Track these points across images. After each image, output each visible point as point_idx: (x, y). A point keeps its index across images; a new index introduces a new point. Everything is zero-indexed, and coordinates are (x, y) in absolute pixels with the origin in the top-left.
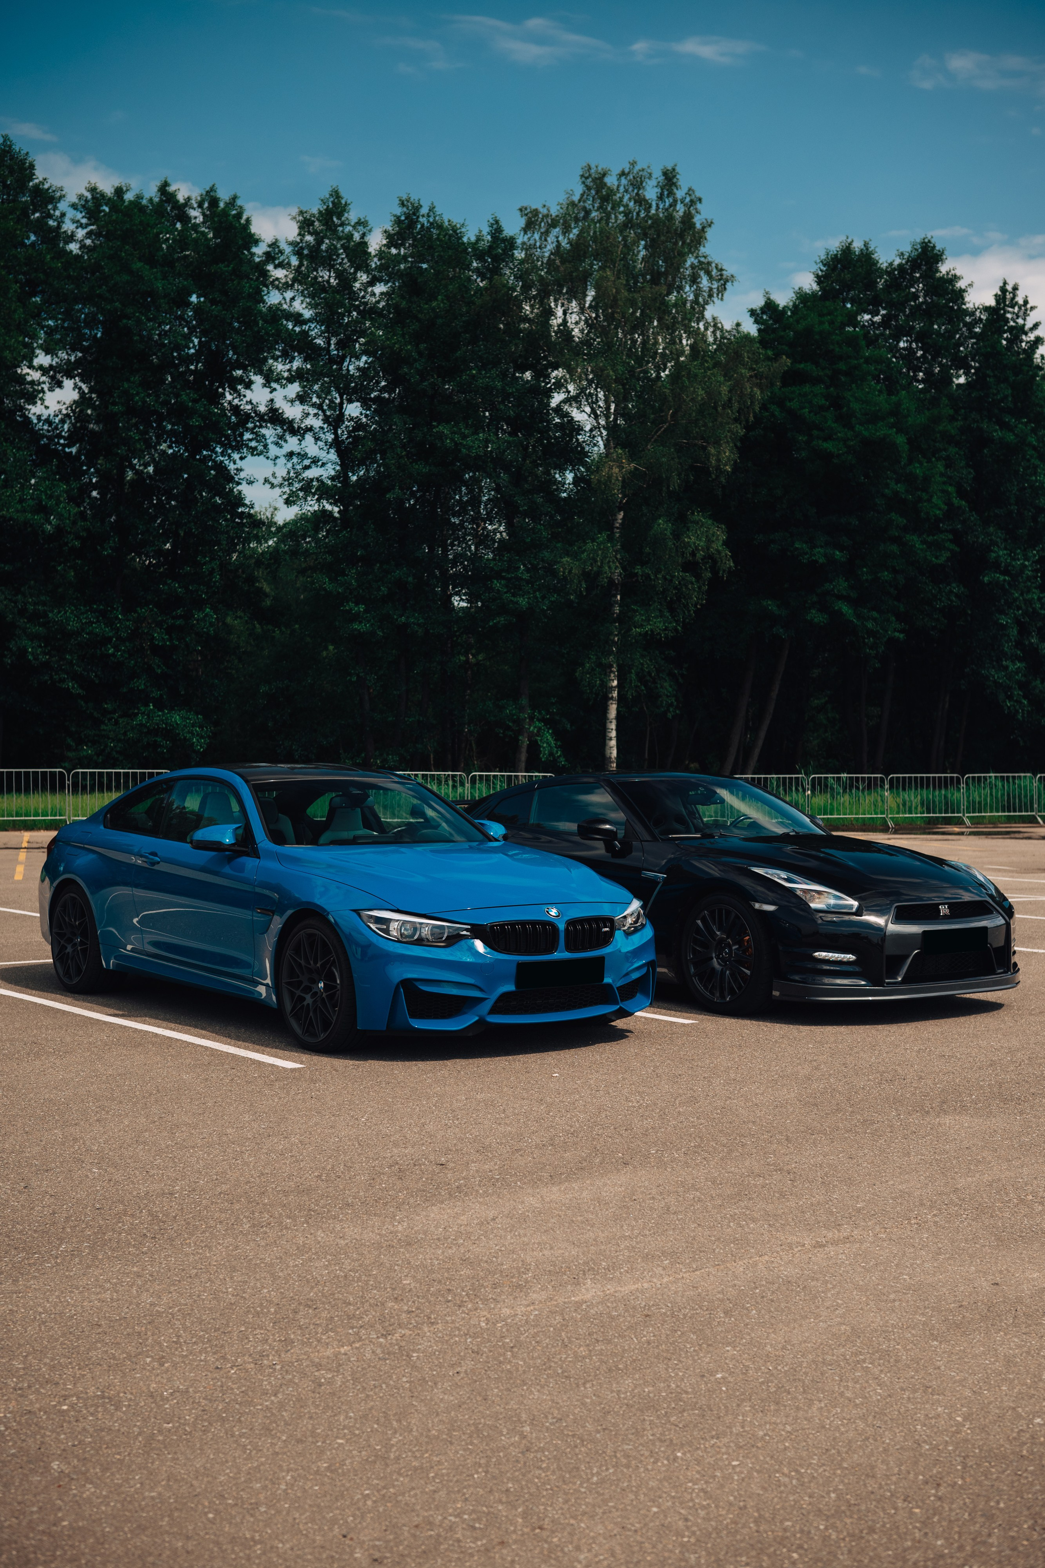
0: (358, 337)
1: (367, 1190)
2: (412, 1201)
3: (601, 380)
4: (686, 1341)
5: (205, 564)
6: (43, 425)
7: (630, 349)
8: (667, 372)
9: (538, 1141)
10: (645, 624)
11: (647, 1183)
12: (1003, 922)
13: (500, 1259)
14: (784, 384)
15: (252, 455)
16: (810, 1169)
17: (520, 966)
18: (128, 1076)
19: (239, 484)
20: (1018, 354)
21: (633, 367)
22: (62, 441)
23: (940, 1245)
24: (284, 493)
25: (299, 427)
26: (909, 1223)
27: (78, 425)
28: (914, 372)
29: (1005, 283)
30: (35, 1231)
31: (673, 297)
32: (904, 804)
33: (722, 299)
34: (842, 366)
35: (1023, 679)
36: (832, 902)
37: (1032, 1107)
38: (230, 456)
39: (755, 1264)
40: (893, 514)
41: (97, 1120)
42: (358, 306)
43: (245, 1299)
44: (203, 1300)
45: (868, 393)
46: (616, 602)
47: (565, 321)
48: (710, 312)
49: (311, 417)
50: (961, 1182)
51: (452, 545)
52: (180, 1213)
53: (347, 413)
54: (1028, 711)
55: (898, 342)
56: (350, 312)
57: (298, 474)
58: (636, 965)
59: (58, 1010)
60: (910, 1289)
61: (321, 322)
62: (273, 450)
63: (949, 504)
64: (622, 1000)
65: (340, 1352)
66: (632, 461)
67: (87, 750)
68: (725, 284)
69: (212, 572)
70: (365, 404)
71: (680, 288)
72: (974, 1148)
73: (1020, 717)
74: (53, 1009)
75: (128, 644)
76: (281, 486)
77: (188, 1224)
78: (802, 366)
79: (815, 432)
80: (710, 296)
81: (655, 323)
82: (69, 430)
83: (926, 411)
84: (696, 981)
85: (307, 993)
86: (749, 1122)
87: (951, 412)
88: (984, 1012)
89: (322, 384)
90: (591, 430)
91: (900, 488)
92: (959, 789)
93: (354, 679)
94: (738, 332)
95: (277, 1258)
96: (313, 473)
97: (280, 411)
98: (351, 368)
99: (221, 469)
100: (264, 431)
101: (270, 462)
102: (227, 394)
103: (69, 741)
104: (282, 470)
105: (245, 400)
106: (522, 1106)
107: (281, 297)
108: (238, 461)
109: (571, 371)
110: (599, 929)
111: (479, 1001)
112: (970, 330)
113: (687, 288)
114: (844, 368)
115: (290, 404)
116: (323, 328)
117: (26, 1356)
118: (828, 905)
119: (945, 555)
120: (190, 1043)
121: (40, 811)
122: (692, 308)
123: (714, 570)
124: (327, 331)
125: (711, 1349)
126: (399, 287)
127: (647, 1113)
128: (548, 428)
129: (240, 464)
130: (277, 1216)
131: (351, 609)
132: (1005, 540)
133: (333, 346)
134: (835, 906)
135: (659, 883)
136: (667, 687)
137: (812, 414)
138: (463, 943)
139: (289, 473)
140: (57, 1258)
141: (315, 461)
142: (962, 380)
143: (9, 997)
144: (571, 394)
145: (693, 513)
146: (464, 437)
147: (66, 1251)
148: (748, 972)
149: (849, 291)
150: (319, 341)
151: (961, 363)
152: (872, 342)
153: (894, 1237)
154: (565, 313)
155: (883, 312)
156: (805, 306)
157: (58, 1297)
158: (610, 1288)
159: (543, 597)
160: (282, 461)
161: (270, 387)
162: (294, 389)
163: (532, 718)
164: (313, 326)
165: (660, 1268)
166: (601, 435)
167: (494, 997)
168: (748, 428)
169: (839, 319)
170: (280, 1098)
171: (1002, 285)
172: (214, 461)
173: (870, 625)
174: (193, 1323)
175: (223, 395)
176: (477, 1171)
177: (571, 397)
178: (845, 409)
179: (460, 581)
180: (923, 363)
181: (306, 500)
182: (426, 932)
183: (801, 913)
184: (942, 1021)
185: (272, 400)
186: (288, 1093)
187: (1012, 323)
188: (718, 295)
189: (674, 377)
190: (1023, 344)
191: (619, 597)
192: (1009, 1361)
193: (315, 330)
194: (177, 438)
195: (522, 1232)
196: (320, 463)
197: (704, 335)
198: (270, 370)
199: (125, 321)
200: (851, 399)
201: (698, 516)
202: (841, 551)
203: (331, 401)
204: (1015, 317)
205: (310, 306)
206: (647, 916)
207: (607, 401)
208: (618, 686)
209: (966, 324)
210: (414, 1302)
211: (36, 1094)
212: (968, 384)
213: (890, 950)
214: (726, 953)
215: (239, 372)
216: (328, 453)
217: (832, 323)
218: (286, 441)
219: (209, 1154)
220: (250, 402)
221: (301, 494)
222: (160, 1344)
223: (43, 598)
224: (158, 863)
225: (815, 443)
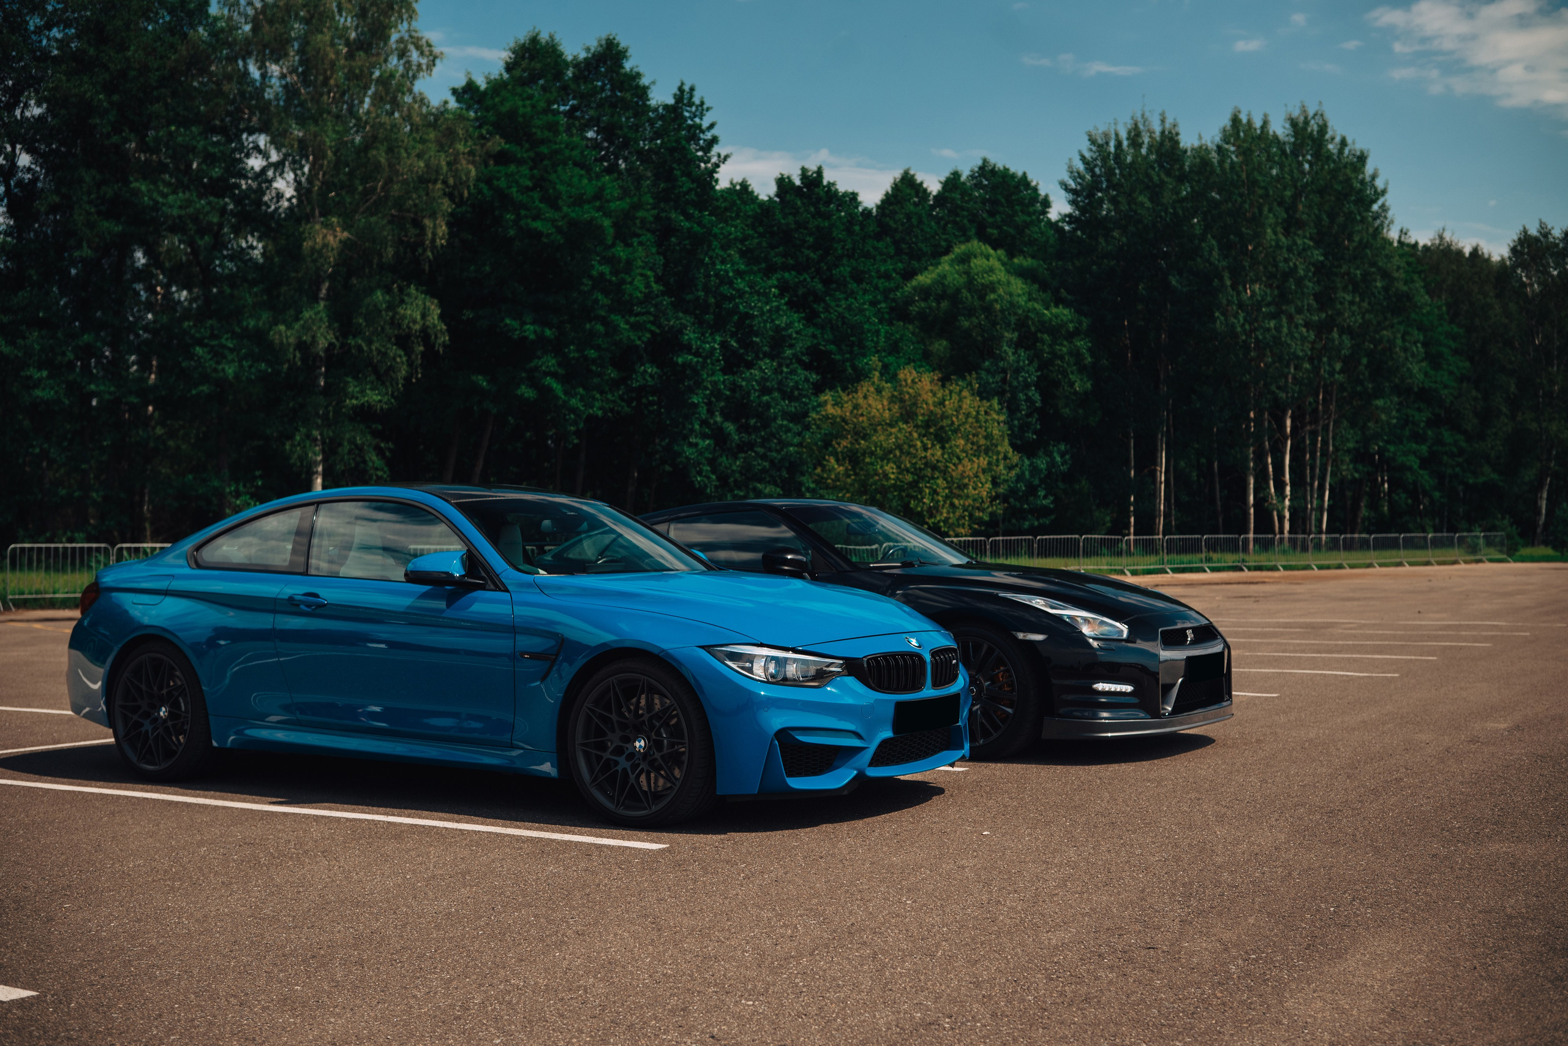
10: (359, 396)
14: (496, 164)
17: (899, 705)
29: (682, 84)
31: (377, 71)
33: (430, 75)
34: (544, 150)
35: (711, 456)
40: (598, 294)
48: (417, 86)
55: (586, 133)
66: (347, 230)
68: (434, 61)
71: (388, 62)
78: (513, 147)
79: (523, 212)
80: (419, 70)
83: (627, 198)
85: (618, 756)
91: (605, 269)
94: (445, 109)
109: (273, 137)
111: (857, 751)
112: (653, 125)
113: (395, 61)
114: (547, 151)
118: (1099, 632)
119: (646, 336)
122: (401, 81)
123: (428, 345)
131: (32, 375)
132: (694, 324)
137: (519, 194)
138: (835, 681)
144: (273, 160)
145: (408, 288)
146: (165, 196)
148: (1010, 710)
149: (540, 79)
155: (573, 101)
167: (873, 745)
171: (679, 85)
173: (573, 402)
177: (273, 164)
178: (551, 190)
182: (792, 670)
187: (690, 122)
188: (426, 70)
190: (701, 142)
197: (410, 110)
200: (556, 181)
201: (412, 290)
202: (551, 329)
204: (692, 116)
208: (324, 460)
209: (650, 119)
213: (1163, 676)
225: (522, 222)
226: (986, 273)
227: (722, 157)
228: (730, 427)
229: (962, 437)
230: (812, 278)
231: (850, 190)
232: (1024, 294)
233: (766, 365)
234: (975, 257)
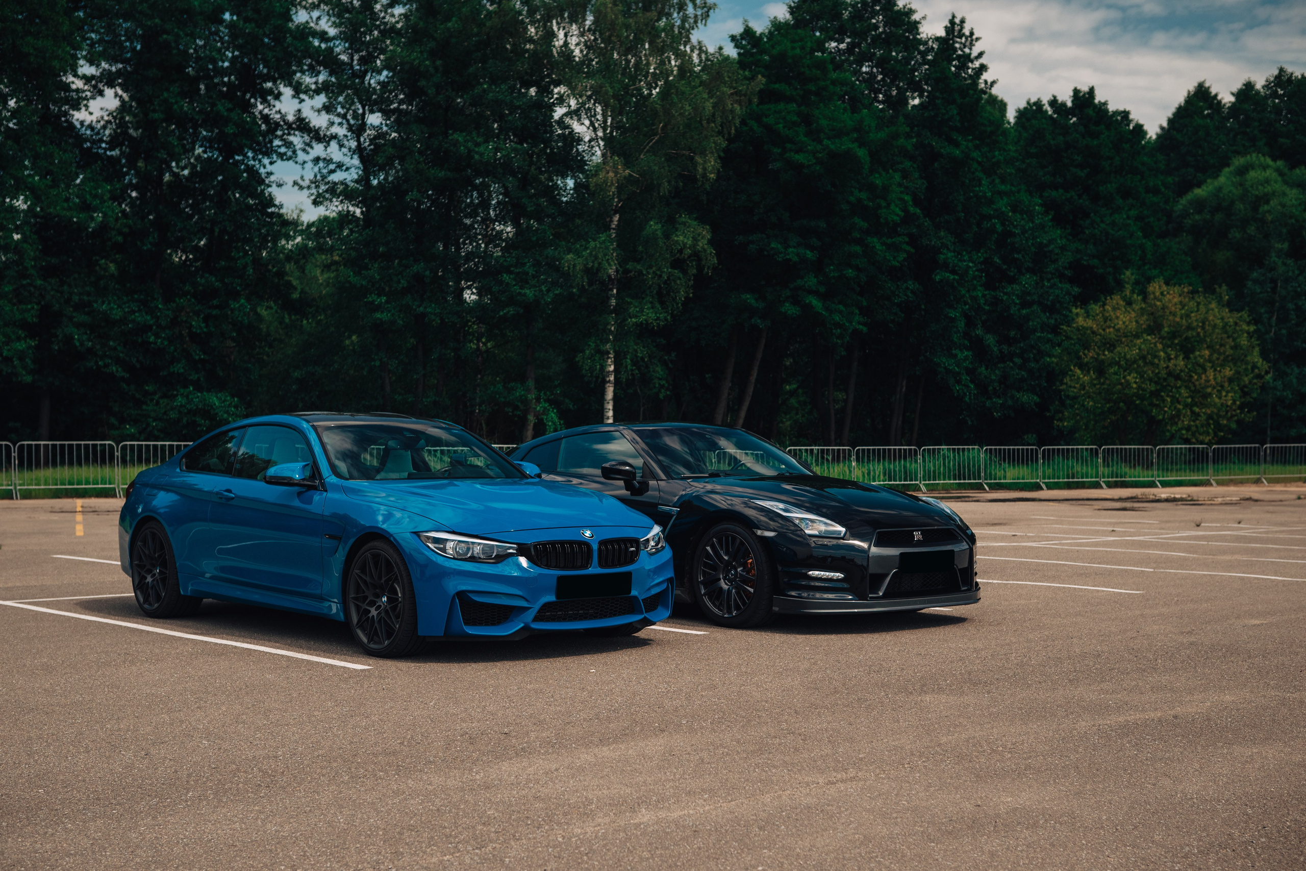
0: (379, 54)
1: (445, 752)
2: (485, 758)
3: (598, 95)
4: (730, 846)
5: (239, 258)
6: (86, 130)
7: (625, 69)
8: (658, 90)
9: (585, 716)
10: (639, 315)
11: (682, 744)
12: (968, 547)
13: (566, 797)
14: (761, 102)
15: (282, 160)
16: (817, 733)
17: (560, 579)
18: (218, 676)
19: (269, 186)
20: (965, 79)
21: (627, 85)
22: (104, 145)
23: (930, 781)
24: (312, 194)
25: (325, 135)
26: (904, 767)
27: (119, 131)
28: (874, 94)
29: (954, 17)
30: (163, 784)
31: (662, 23)
32: (869, 474)
33: (705, 25)
34: (812, 87)
35: (970, 366)
36: (823, 528)
37: (997, 688)
38: (260, 161)
39: (780, 796)
40: (856, 218)
41: (198, 708)
42: (379, 26)
43: (355, 826)
44: (320, 828)
45: (834, 111)
46: (613, 295)
47: (566, 44)
48: (695, 37)
49: (336, 125)
50: (944, 740)
51: (464, 244)
52: (286, 770)
53: (369, 122)
54: (974, 394)
55: (861, 67)
56: (371, 31)
57: (324, 177)
58: (657, 581)
59: (142, 631)
60: (908, 810)
61: (346, 40)
62: (301, 156)
63: (905, 210)
64: (646, 612)
65: (443, 860)
66: (628, 168)
67: (131, 429)
68: (708, 12)
69: (245, 266)
70: (386, 113)
71: (669, 15)
72: (952, 717)
73: (967, 399)
74: (137, 630)
75: (167, 331)
76: (309, 187)
77: (296, 777)
78: (777, 86)
79: (788, 146)
80: (696, 22)
81: (647, 46)
82: (110, 135)
83: (885, 129)
84: (706, 600)
85: (372, 607)
86: (762, 701)
87: (908, 129)
88: (951, 624)
89: (346, 96)
90: (590, 141)
91: (863, 195)
92: (916, 461)
93: (378, 363)
94: (721, 55)
95: (377, 799)
96: (337, 177)
97: (307, 120)
98: (372, 81)
99: (253, 173)
100: (291, 138)
101: (299, 167)
102: (258, 104)
103: (113, 420)
104: (309, 173)
105: (274, 110)
106: (567, 693)
107: (308, 16)
108: (268, 166)
109: (572, 88)
110: (627, 549)
111: (525, 609)
112: (923, 57)
113: (675, 15)
114: (813, 89)
115: (316, 113)
116: (347, 45)
117: (177, 867)
118: (820, 532)
119: (902, 256)
120: (267, 653)
121: (91, 480)
122: (680, 32)
123: (700, 268)
124: (350, 48)
125: (751, 851)
126: (416, 9)
127: (675, 696)
128: (550, 140)
129: (269, 168)
130: (371, 770)
131: (374, 301)
132: (954, 243)
133: (355, 62)
134: (826, 531)
135: (673, 515)
136: (659, 371)
137: (786, 129)
138: (510, 559)
139: (315, 176)
140: (187, 801)
141: (340, 166)
142: (917, 102)
143: (95, 622)
144: (572, 108)
145: (681, 216)
146: (476, 145)
147: (194, 797)
148: (752, 590)
149: (818, 20)
150: (344, 58)
151: (916, 87)
152: (838, 67)
153: (891, 777)
154: (566, 35)
155: (848, 40)
156: (779, 33)
157: (194, 827)
158: (662, 814)
159: (548, 291)
160: (309, 165)
161: (299, 98)
162: (321, 100)
163: (538, 400)
164: (337, 43)
165: (702, 801)
166: (599, 145)
167: (537, 607)
168: (730, 141)
169: (809, 44)
170: (356, 690)
171: (951, 18)
172: (247, 165)
173: (837, 318)
174: (315, 843)
175: (255, 106)
176: (537, 738)
177: (572, 111)
178: (815, 125)
179: (471, 276)
180: (883, 86)
181: (331, 201)
182: (477, 550)
183: (798, 539)
184: (917, 631)
185: (299, 111)
186: (362, 686)
187: (960, 52)
188: (702, 20)
189: (664, 95)
190: (970, 71)
191: (615, 291)
192: (992, 855)
193: (339, 47)
194: (209, 144)
195: (582, 778)
196: (344, 168)
197: (690, 57)
198: (299, 84)
199: (165, 36)
200: (820, 116)
201: (684, 218)
202: (812, 251)
203: (355, 111)
204: (962, 47)
205: (335, 25)
206: (667, 539)
207: (605, 116)
208: (615, 370)
209: (920, 52)
210: (499, 825)
211: (138, 690)
212: (921, 104)
213: (873, 569)
214: (732, 575)
215: (269, 85)
216: (352, 158)
217: (803, 48)
218: (312, 148)
219: (302, 730)
220: (279, 112)
221: (327, 196)
222: (290, 857)
223: (88, 289)
224: (233, 498)
225: (788, 155)
226: (1262, 185)
227: (989, 84)
228: (990, 340)
229: (1208, 347)
230: (1080, 196)
231: (1121, 109)
232: (1300, 205)
233: (1028, 280)
234: (1253, 168)
